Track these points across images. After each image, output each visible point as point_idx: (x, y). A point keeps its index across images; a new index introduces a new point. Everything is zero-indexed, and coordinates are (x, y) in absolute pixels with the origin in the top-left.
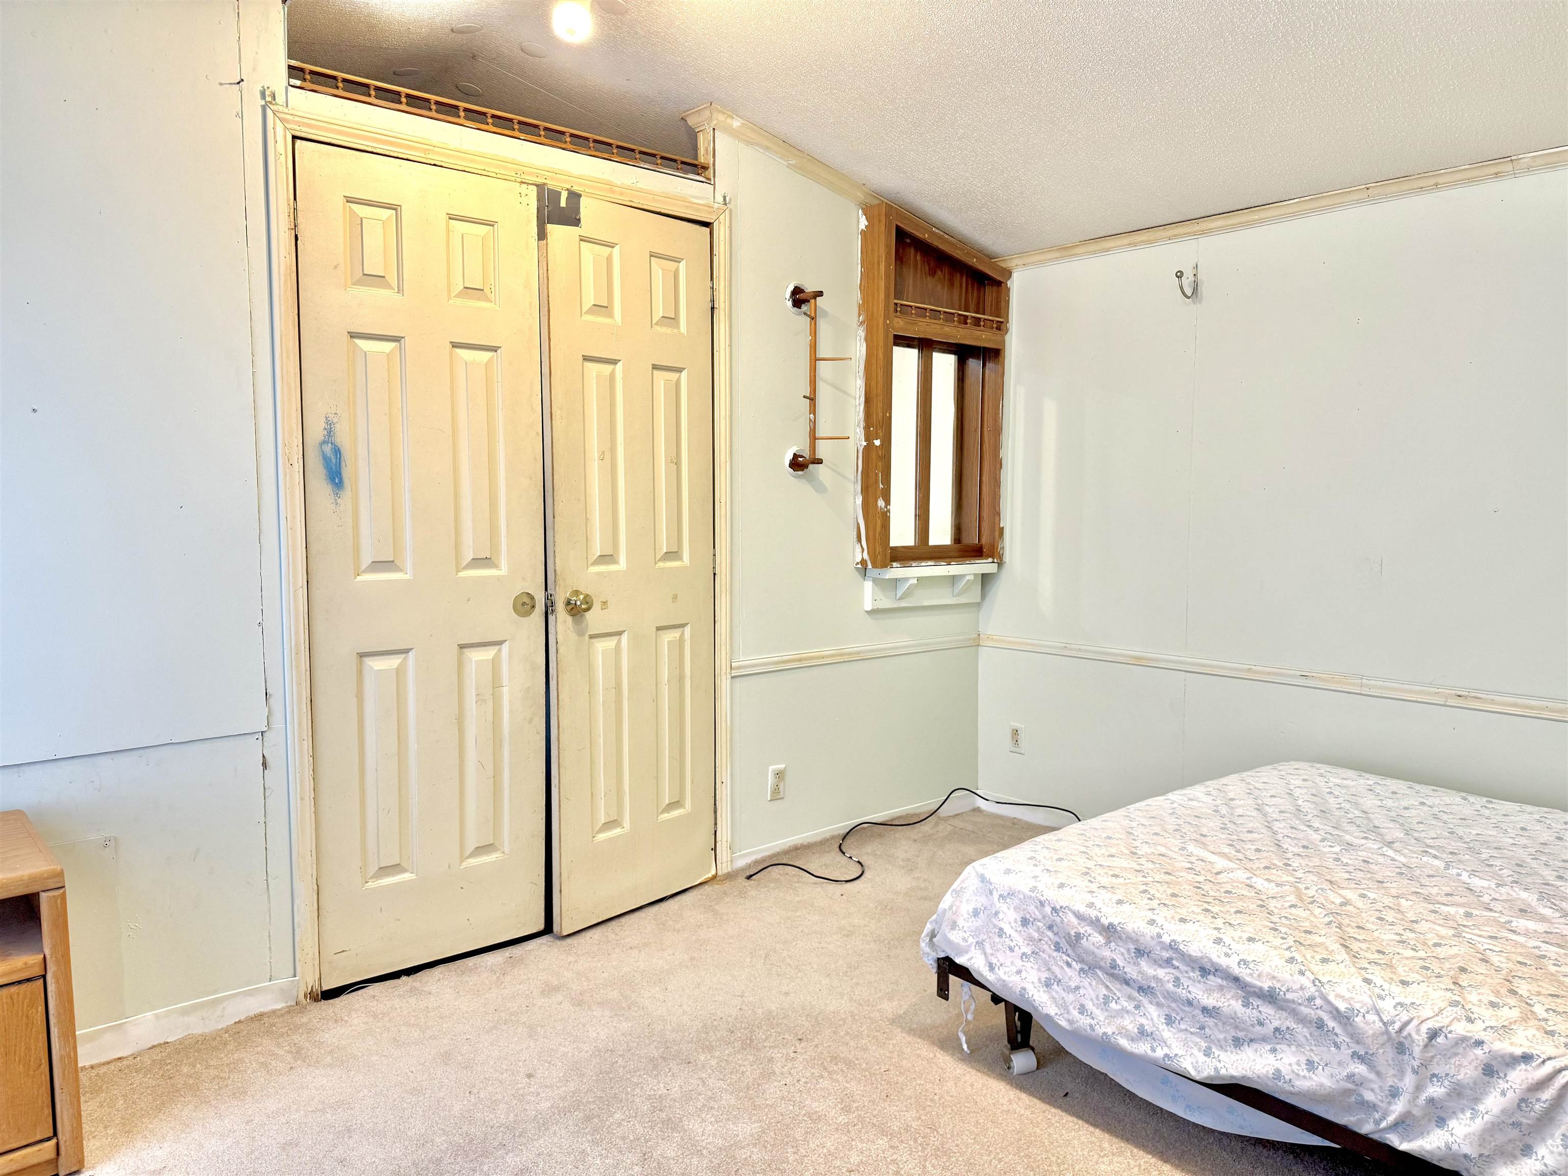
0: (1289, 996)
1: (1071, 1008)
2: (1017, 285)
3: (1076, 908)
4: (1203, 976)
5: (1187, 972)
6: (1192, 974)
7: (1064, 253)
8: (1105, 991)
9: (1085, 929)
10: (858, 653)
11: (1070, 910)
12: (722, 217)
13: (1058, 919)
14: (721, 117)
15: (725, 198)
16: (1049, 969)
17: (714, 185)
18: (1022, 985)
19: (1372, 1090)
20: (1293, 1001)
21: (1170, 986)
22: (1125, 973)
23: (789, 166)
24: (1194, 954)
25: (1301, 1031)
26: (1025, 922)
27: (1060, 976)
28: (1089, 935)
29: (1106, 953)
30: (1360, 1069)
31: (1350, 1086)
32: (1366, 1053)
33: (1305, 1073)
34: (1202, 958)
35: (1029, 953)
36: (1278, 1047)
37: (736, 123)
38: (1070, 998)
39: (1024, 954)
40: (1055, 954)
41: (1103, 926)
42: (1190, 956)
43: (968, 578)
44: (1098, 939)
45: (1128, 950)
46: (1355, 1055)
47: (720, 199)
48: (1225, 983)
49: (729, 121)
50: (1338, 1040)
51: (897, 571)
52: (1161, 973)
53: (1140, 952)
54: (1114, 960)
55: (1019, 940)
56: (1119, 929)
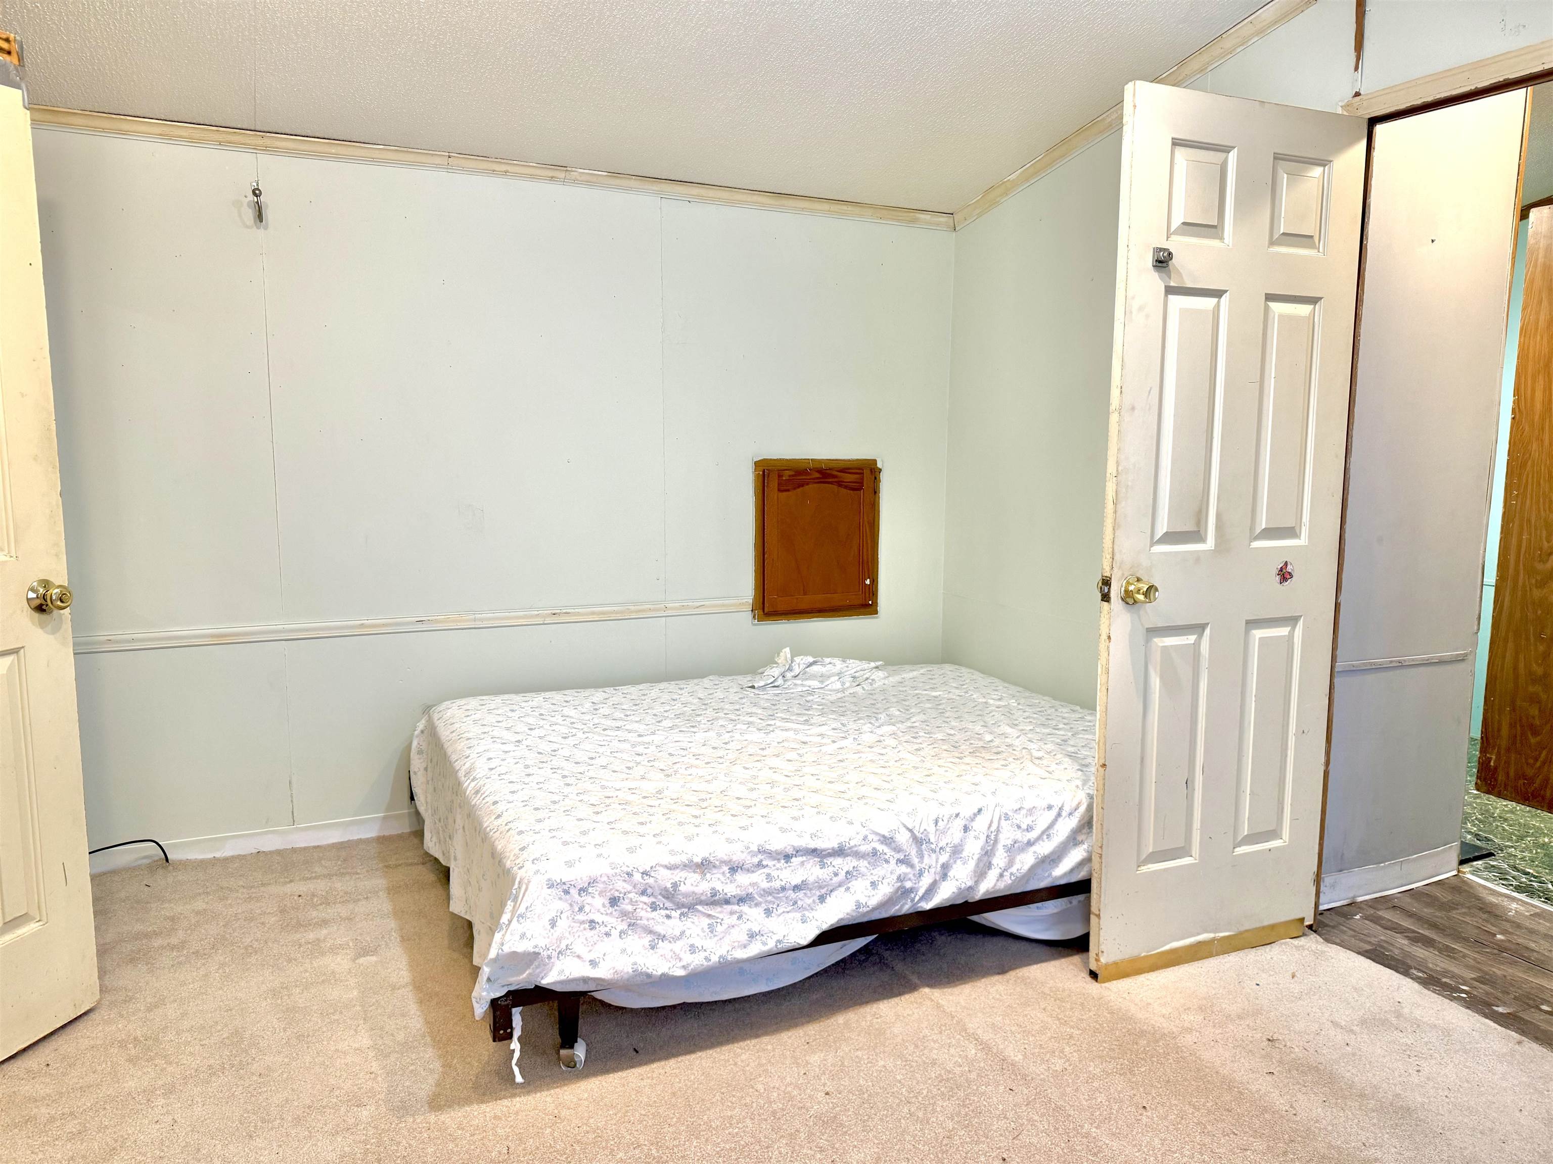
0: (852, 843)
1: (682, 954)
3: (664, 862)
4: (787, 862)
5: (774, 866)
6: (778, 865)
8: (707, 921)
9: (678, 875)
11: (660, 866)
13: (650, 881)
16: (651, 932)
19: (910, 879)
20: (856, 845)
21: (765, 885)
22: (726, 894)
24: (778, 848)
25: (863, 864)
26: (614, 902)
27: (663, 932)
28: (685, 879)
29: (704, 886)
30: (903, 869)
31: (899, 884)
32: (905, 856)
33: (873, 892)
34: (784, 847)
35: (626, 927)
36: (849, 885)
38: (678, 945)
39: (621, 932)
40: (653, 914)
41: (695, 864)
42: (774, 851)
44: (694, 878)
45: (723, 873)
46: (900, 861)
48: (804, 858)
50: (887, 857)
52: (755, 877)
53: (734, 870)
54: (712, 889)
55: (612, 921)
56: (712, 859)
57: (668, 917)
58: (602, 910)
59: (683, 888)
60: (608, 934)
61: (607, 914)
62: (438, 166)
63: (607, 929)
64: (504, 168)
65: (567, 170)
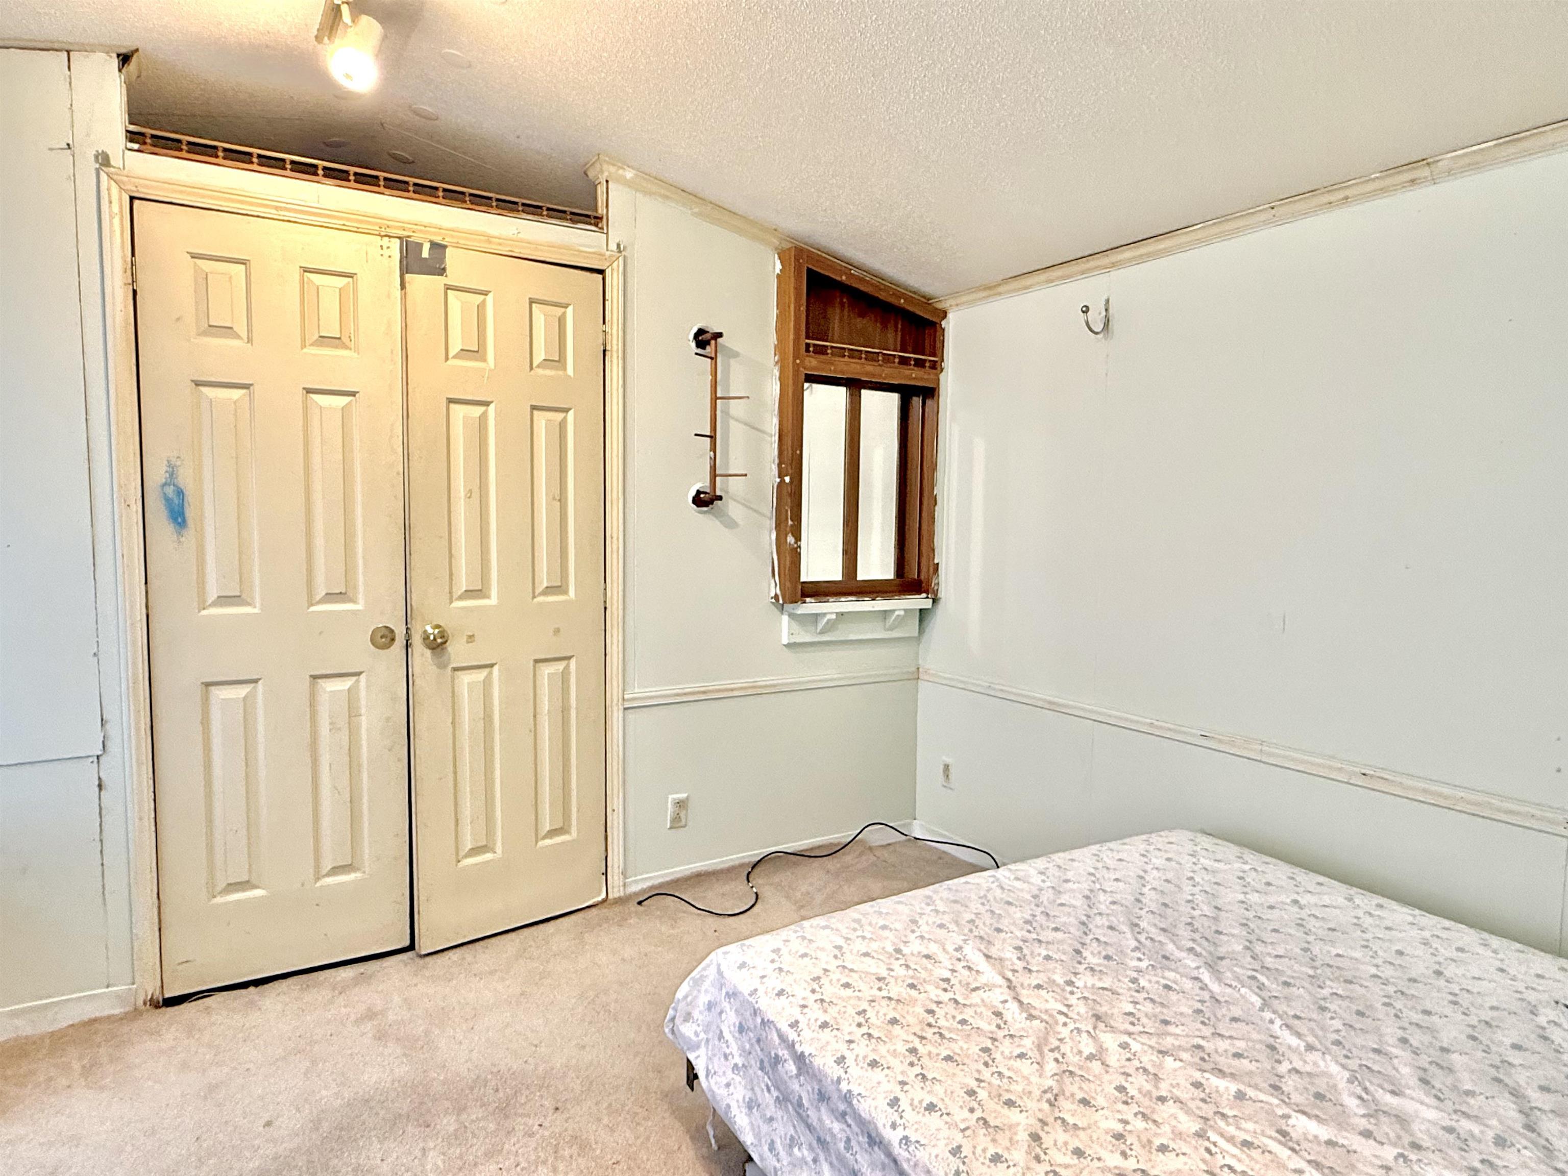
1: (763, 1141)
2: (952, 326)
3: (779, 1026)
4: (870, 1145)
5: (857, 1134)
6: (861, 1138)
7: (992, 292)
8: (792, 1131)
9: (784, 1053)
10: (774, 686)
11: (775, 1026)
12: (615, 264)
13: (764, 1034)
14: (612, 169)
15: (618, 246)
16: (752, 1089)
17: (607, 233)
18: (728, 1101)
21: (842, 1146)
22: (808, 1116)
23: (693, 214)
24: (863, 1115)
26: (741, 1029)
27: (760, 1101)
28: (785, 1061)
29: (795, 1086)
34: (869, 1122)
35: (740, 1065)
37: (629, 174)
38: (765, 1128)
39: (736, 1065)
40: (760, 1072)
41: (796, 1052)
42: (860, 1116)
43: (897, 613)
44: (791, 1067)
45: (813, 1090)
47: (613, 247)
49: (621, 172)
51: (811, 607)
52: (836, 1127)
53: (822, 1097)
54: (800, 1097)
55: (734, 1048)
56: (807, 1061)
57: (769, 1090)
58: (732, 1028)
59: (780, 1066)
60: (726, 1057)
61: (734, 1036)
62: (1266, 223)
63: (728, 1051)
64: (1341, 195)
65: (1428, 164)
